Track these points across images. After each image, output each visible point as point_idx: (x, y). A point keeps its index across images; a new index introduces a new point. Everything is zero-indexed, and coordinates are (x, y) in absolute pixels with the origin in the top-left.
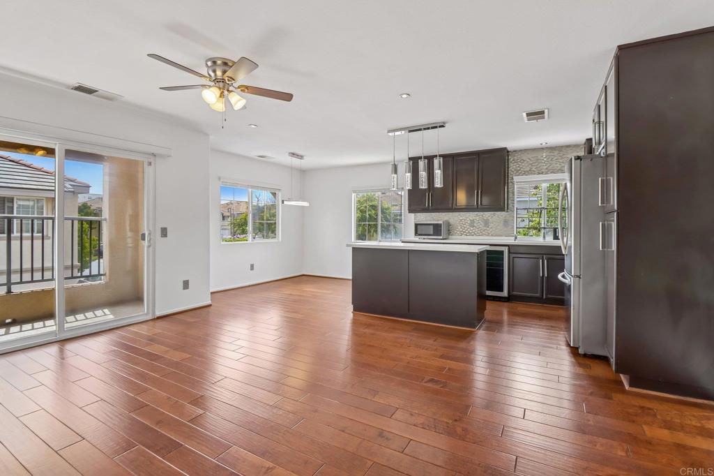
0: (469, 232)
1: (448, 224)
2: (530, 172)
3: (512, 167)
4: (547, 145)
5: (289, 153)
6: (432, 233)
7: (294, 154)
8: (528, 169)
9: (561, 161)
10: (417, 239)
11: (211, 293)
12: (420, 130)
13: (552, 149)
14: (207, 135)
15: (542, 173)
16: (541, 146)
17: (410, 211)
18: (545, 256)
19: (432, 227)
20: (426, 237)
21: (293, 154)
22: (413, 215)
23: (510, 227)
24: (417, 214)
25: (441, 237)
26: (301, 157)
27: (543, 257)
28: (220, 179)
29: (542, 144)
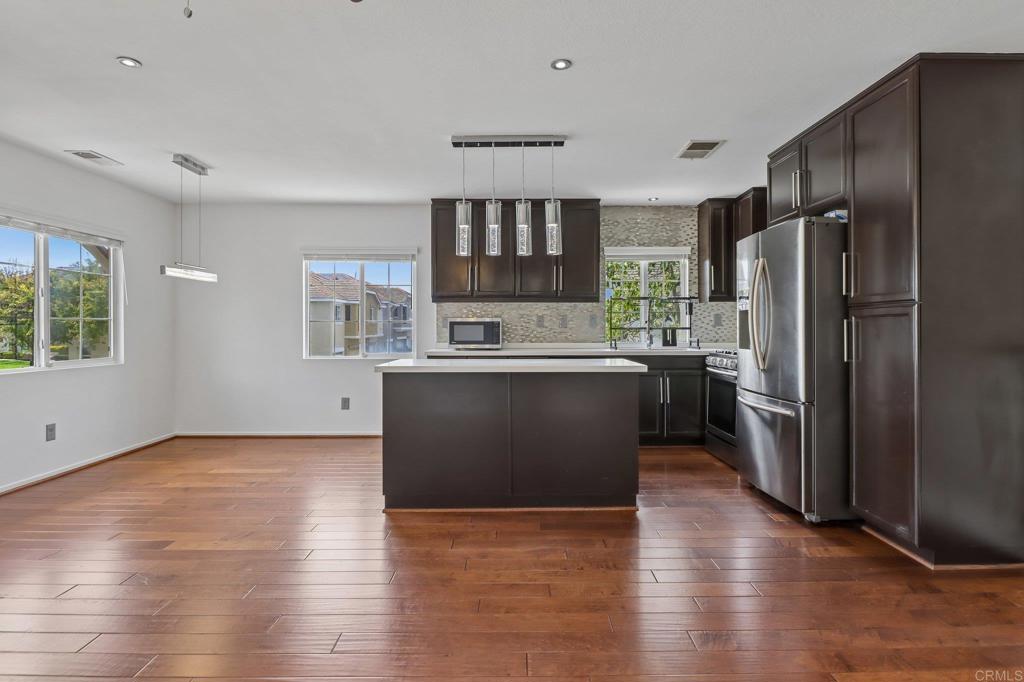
0: (535, 336)
2: (627, 242)
3: (602, 231)
4: (658, 203)
5: (176, 156)
6: (482, 339)
8: (623, 237)
9: (668, 228)
10: (451, 350)
12: (518, 144)
13: (658, 209)
15: (644, 245)
16: (650, 203)
17: (435, 299)
18: (665, 372)
19: (482, 327)
20: (469, 346)
21: (184, 161)
22: (435, 305)
23: (599, 327)
24: (443, 304)
25: (500, 346)
26: (200, 169)
27: (662, 373)
29: (650, 200)
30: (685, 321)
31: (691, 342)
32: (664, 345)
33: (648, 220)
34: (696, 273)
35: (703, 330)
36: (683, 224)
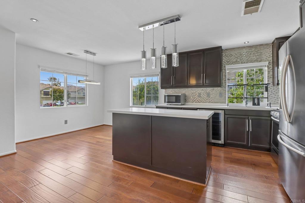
0: (198, 100)
1: (185, 96)
2: (236, 62)
3: (224, 59)
5: (84, 51)
6: (175, 101)
7: (87, 51)
8: (235, 60)
9: (256, 54)
11: (16, 144)
13: (250, 47)
14: (14, 33)
15: (244, 63)
16: (245, 45)
17: (162, 88)
18: (250, 117)
19: (175, 97)
20: (171, 104)
22: (164, 90)
23: (223, 97)
24: (167, 90)
25: (180, 104)
26: (94, 54)
27: (248, 118)
28: (39, 67)
29: (245, 43)
30: (266, 94)
31: (268, 104)
32: (253, 105)
33: (246, 53)
34: (271, 73)
35: (276, 98)
36: (264, 52)
